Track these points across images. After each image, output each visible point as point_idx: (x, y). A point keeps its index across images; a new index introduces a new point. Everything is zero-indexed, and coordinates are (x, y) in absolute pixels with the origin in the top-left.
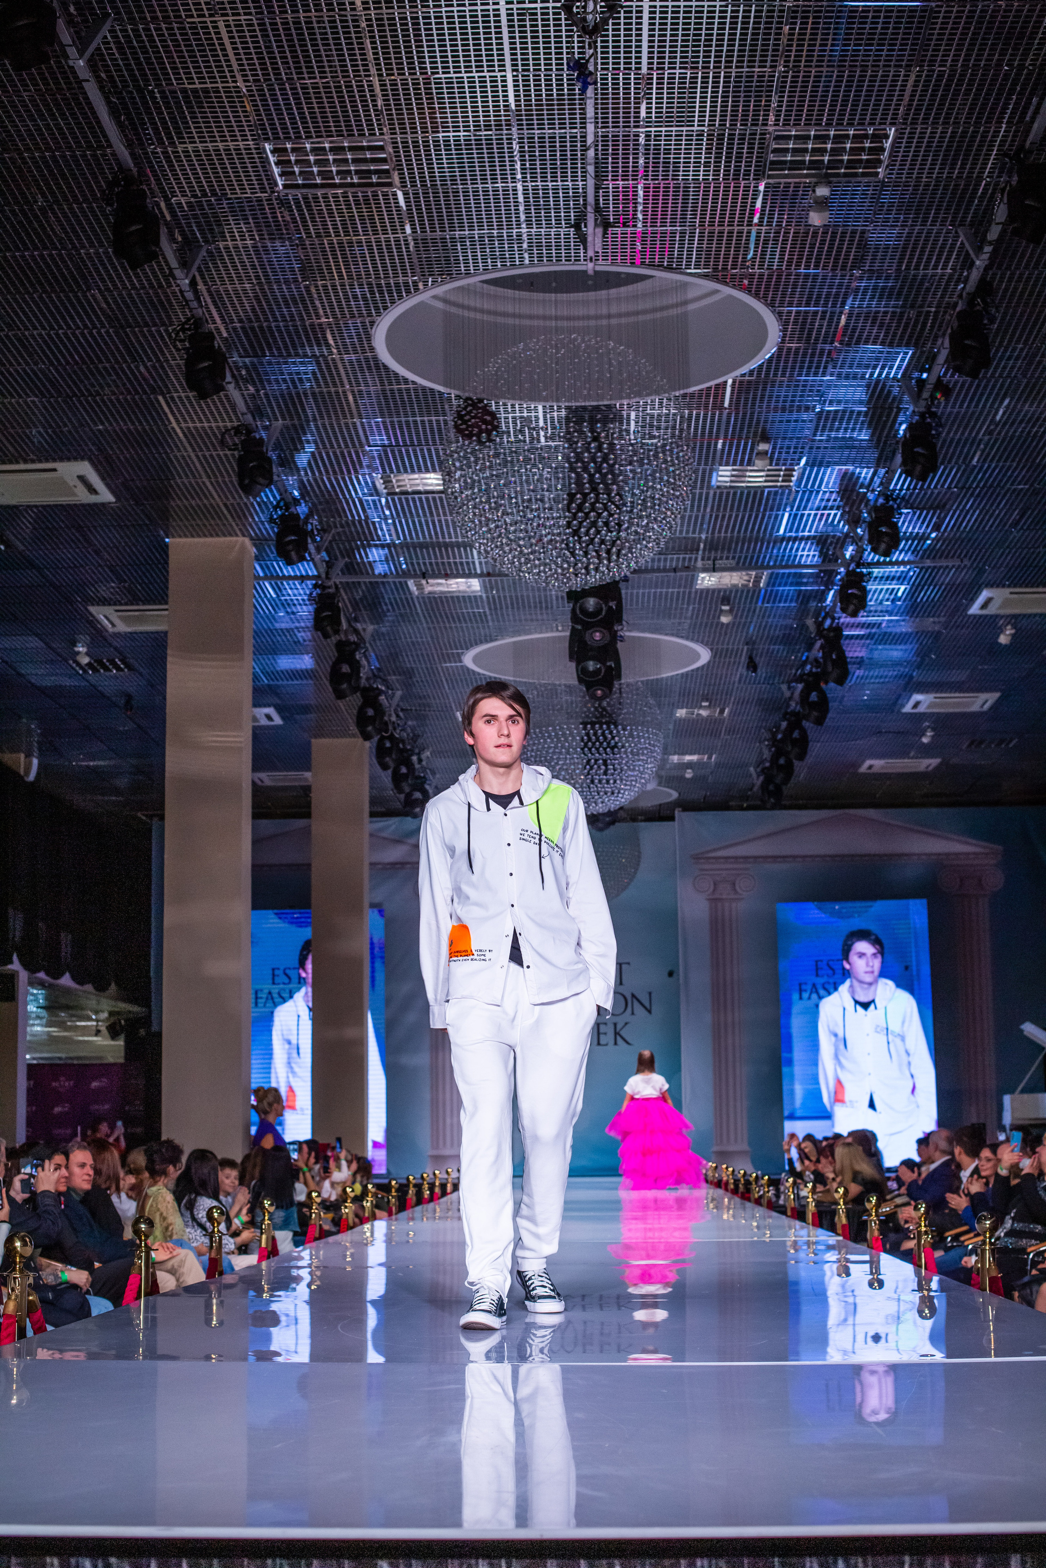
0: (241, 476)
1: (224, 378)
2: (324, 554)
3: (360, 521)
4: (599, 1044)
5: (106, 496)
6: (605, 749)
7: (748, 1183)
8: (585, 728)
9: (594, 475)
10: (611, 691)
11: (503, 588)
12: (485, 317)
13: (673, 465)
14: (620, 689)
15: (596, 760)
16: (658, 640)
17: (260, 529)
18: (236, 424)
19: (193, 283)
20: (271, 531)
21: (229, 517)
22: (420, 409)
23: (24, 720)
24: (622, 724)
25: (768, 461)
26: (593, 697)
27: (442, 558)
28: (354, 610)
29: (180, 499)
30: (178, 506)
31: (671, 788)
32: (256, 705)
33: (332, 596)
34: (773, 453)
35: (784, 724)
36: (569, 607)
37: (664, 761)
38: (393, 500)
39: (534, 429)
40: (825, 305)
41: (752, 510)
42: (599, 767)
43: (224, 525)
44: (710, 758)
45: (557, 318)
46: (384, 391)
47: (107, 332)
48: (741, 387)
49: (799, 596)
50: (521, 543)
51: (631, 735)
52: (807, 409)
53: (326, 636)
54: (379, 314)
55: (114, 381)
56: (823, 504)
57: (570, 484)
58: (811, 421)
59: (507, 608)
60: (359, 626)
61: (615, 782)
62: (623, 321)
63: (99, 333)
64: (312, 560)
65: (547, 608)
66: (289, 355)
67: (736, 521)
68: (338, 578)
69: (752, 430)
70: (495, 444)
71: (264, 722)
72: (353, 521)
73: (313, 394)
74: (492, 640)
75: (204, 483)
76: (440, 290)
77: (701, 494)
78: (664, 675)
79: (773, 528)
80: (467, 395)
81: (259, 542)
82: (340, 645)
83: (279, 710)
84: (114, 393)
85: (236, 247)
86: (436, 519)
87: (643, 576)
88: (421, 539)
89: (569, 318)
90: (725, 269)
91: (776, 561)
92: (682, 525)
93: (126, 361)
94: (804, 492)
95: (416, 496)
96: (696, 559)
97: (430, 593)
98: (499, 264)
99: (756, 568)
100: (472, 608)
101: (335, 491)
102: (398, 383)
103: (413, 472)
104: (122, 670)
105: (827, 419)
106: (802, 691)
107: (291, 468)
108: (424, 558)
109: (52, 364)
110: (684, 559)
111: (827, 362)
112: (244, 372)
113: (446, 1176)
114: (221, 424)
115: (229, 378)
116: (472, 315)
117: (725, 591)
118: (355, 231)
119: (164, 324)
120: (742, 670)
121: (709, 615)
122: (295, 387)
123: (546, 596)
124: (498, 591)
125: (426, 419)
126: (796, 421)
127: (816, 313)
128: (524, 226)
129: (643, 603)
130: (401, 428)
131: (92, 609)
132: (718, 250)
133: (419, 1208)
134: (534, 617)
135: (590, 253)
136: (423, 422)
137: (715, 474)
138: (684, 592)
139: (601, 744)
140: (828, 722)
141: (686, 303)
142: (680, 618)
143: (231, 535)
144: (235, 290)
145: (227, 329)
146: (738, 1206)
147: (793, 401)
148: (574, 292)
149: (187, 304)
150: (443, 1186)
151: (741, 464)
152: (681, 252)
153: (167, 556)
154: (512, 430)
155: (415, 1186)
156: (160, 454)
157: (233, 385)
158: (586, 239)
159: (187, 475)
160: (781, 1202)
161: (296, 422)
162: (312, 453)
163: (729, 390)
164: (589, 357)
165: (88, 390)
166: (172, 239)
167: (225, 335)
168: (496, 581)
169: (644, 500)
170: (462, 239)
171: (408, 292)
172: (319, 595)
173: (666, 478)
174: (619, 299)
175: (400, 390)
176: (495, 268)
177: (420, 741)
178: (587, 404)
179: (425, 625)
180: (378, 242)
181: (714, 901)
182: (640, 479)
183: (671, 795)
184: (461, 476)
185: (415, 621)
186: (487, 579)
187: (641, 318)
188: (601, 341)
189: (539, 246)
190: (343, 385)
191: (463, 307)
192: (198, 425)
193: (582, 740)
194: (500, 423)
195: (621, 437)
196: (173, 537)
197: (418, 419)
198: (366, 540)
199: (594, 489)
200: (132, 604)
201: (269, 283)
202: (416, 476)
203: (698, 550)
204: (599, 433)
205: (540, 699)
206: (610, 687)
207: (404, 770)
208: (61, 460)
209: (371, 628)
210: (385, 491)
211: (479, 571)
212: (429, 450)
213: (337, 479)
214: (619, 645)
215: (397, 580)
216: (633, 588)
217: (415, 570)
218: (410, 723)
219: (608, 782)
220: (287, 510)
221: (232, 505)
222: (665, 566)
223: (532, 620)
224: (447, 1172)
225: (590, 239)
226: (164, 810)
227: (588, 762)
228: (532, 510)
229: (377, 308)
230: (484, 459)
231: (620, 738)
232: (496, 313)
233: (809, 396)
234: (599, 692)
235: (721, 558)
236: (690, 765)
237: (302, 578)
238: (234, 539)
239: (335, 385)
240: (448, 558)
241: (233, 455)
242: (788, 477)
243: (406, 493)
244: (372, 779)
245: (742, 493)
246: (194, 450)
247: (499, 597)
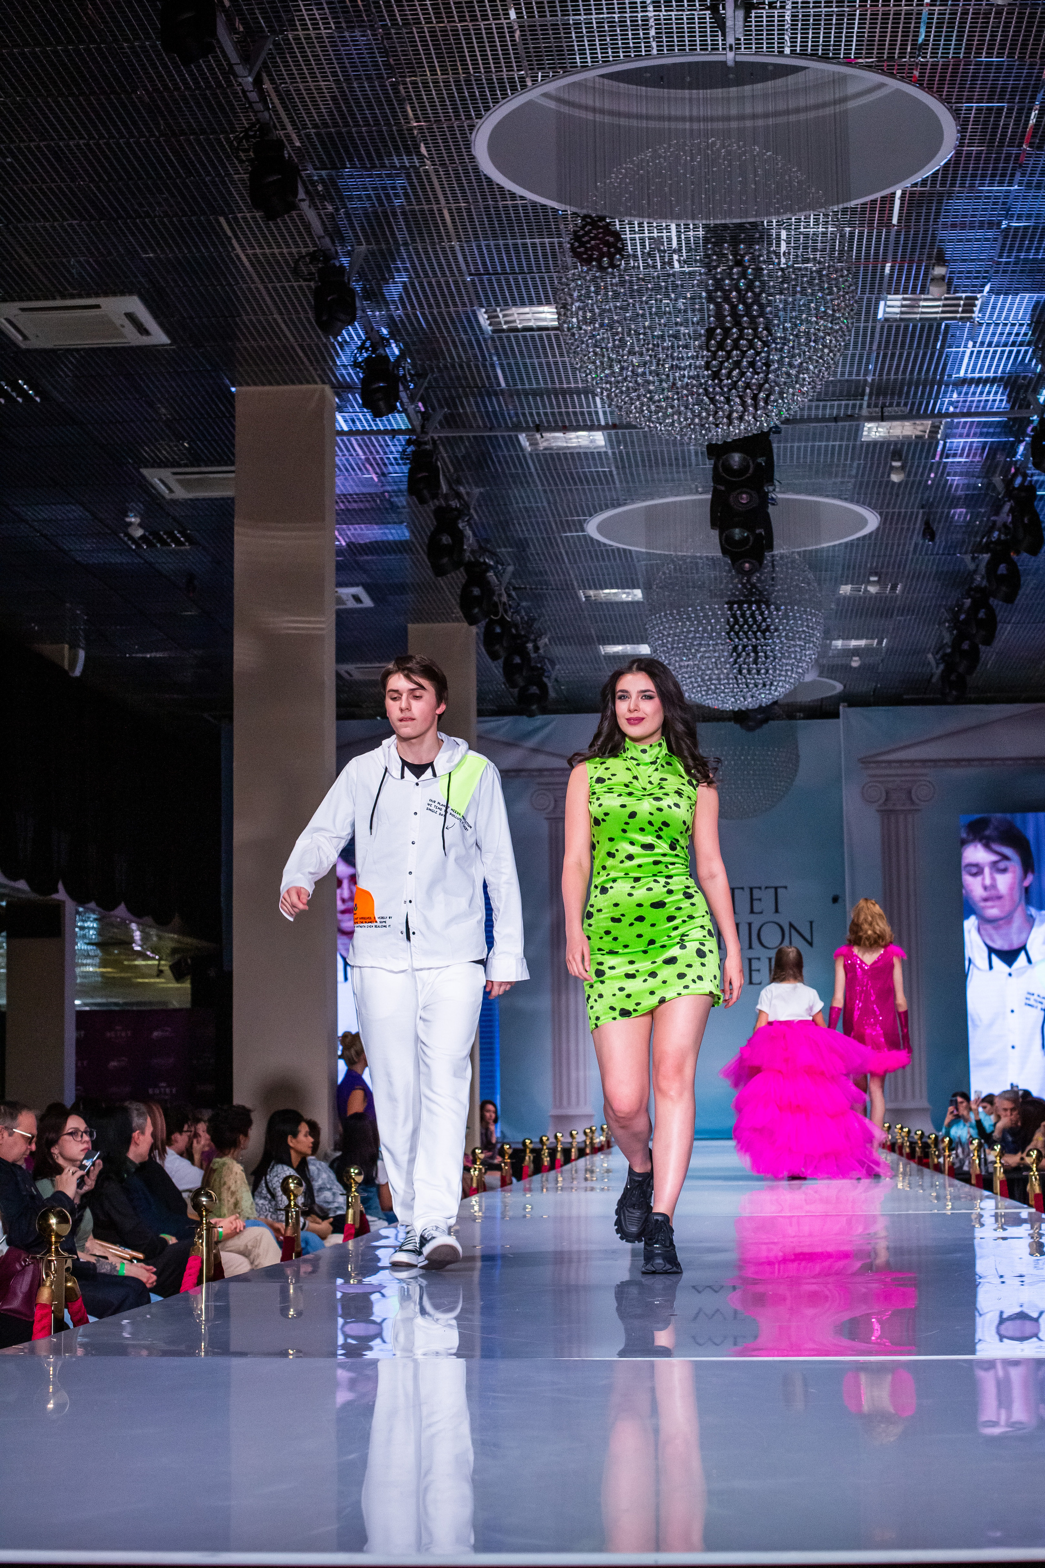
0: (318, 311)
1: (296, 194)
2: (420, 404)
3: (461, 367)
4: (751, 983)
5: (159, 337)
6: (755, 633)
7: (926, 1146)
8: (731, 609)
9: (737, 306)
10: (761, 563)
11: (632, 442)
12: (607, 119)
13: (830, 293)
14: (773, 561)
15: (744, 647)
16: (816, 502)
17: (342, 375)
18: (312, 249)
19: (258, 82)
20: (354, 376)
21: (305, 360)
22: (530, 230)
23: (68, 605)
24: (775, 604)
25: (945, 288)
26: (741, 572)
27: (559, 407)
28: (456, 470)
29: (247, 340)
30: (245, 348)
31: (835, 679)
32: (340, 584)
33: (429, 454)
34: (950, 279)
35: (968, 601)
36: (709, 465)
37: (826, 647)
38: (500, 338)
39: (664, 251)
40: (1011, 100)
41: (926, 346)
42: (748, 654)
43: (300, 370)
44: (880, 643)
45: (691, 119)
46: (487, 207)
47: (158, 142)
48: (912, 200)
49: (983, 449)
50: (652, 388)
51: (786, 616)
52: (991, 225)
53: (422, 501)
54: (479, 116)
55: (166, 200)
56: (1012, 338)
57: (709, 317)
58: (995, 240)
59: (637, 466)
60: (462, 489)
61: (767, 672)
62: (770, 121)
63: (147, 142)
64: (405, 411)
65: (684, 465)
66: (374, 167)
67: (907, 360)
68: (435, 434)
69: (926, 251)
70: (619, 270)
71: (351, 604)
72: (453, 366)
73: (404, 213)
74: (619, 505)
75: (274, 319)
76: (551, 87)
77: (866, 328)
78: (825, 545)
79: (952, 369)
80: (584, 212)
81: (342, 388)
82: (440, 513)
83: (368, 588)
84: (166, 215)
85: (308, 38)
86: (551, 360)
87: (798, 426)
88: (535, 386)
89: (706, 119)
90: (891, 58)
91: (956, 407)
92: (844, 366)
93: (180, 176)
94: (988, 325)
95: (528, 333)
96: (861, 406)
97: (546, 449)
98: (621, 55)
99: (932, 415)
100: (596, 466)
101: (431, 328)
102: (504, 198)
103: (523, 304)
104: (182, 544)
105: (1015, 237)
106: (988, 563)
107: (378, 302)
108: (537, 408)
109: (92, 180)
110: (847, 406)
111: (1014, 169)
112: (320, 188)
113: (570, 1140)
114: (294, 250)
115: (301, 195)
116: (590, 116)
117: (896, 443)
118: (450, 16)
119: (224, 131)
120: (917, 538)
121: (877, 473)
122: (381, 204)
123: (683, 452)
124: (626, 446)
125: (537, 241)
126: (978, 240)
127: (1001, 109)
128: (651, 8)
129: (798, 458)
130: (508, 252)
131: (145, 472)
132: (883, 35)
133: (537, 1177)
134: (669, 476)
135: (731, 40)
136: (533, 244)
137: (882, 303)
138: (847, 447)
139: (750, 627)
140: (1021, 599)
141: (845, 99)
142: (843, 476)
143: (308, 382)
144: (308, 89)
145: (299, 136)
146: (914, 1172)
147: (973, 216)
148: (711, 88)
149: (251, 106)
150: (567, 1152)
151: (914, 292)
152: (838, 37)
153: (233, 407)
154: (639, 253)
155: (533, 1151)
156: (221, 285)
157: (307, 203)
158: (724, 23)
159: (253, 310)
160: (966, 1168)
161: (384, 246)
162: (404, 283)
163: (897, 202)
164: (730, 165)
165: (135, 211)
166: (232, 29)
167: (298, 144)
168: (624, 434)
169: (797, 336)
170: (577, 24)
171: (514, 89)
172: (413, 452)
173: (823, 309)
174: (765, 96)
175: (506, 207)
176: (617, 61)
177: (536, 625)
178: (728, 221)
179: (540, 487)
180: (477, 29)
181: (887, 813)
182: (793, 309)
183: (834, 687)
184: (579, 308)
185: (528, 482)
186: (613, 432)
187: (793, 118)
188: (744, 146)
189: (669, 34)
190: (438, 202)
191: (580, 106)
192: (267, 251)
193: (728, 623)
194: (624, 245)
195: (769, 262)
196: (240, 385)
197: (528, 241)
198: (470, 387)
199: (737, 323)
200: (193, 466)
201: (348, 80)
202: (527, 310)
203: (863, 395)
204: (743, 256)
205: (678, 574)
206: (760, 559)
207: (517, 660)
208: (106, 294)
209: (477, 491)
210: (490, 328)
211: (603, 423)
212: (542, 279)
213: (432, 313)
214: (771, 509)
215: (506, 434)
216: (786, 441)
217: (527, 422)
218: (524, 604)
219: (758, 672)
220: (373, 352)
221: (309, 345)
222: (824, 415)
223: (667, 481)
224: (571, 1135)
225: (729, 23)
226: (232, 709)
227: (735, 648)
228: (663, 349)
229: (477, 110)
230: (606, 288)
231: (773, 620)
232: (619, 114)
233: (993, 209)
234: (747, 565)
235: (891, 405)
236: (856, 651)
237: (394, 433)
238: (312, 387)
239: (429, 202)
240: (567, 407)
241: (309, 287)
242: (969, 305)
243: (516, 330)
244: (481, 672)
245: (915, 327)
246: (263, 282)
247: (628, 454)
